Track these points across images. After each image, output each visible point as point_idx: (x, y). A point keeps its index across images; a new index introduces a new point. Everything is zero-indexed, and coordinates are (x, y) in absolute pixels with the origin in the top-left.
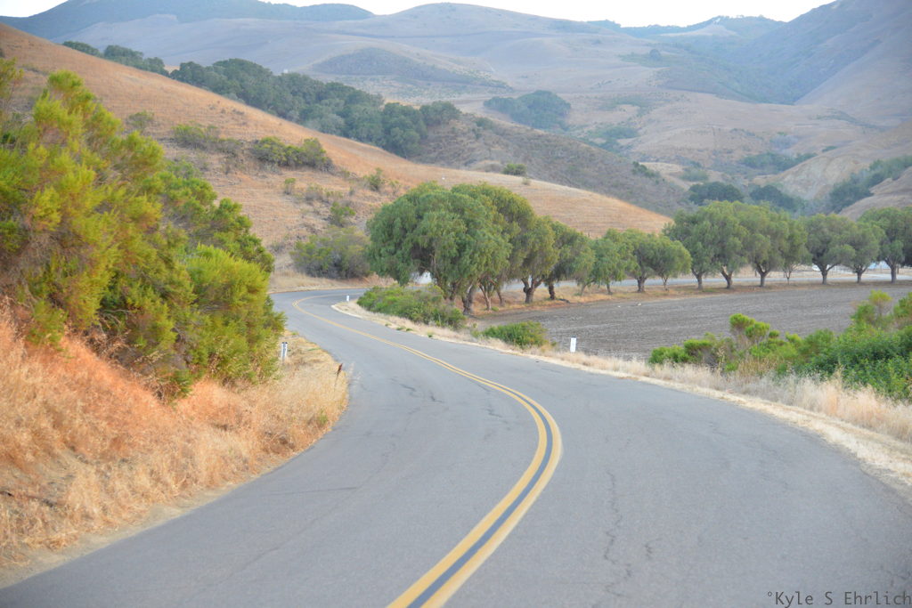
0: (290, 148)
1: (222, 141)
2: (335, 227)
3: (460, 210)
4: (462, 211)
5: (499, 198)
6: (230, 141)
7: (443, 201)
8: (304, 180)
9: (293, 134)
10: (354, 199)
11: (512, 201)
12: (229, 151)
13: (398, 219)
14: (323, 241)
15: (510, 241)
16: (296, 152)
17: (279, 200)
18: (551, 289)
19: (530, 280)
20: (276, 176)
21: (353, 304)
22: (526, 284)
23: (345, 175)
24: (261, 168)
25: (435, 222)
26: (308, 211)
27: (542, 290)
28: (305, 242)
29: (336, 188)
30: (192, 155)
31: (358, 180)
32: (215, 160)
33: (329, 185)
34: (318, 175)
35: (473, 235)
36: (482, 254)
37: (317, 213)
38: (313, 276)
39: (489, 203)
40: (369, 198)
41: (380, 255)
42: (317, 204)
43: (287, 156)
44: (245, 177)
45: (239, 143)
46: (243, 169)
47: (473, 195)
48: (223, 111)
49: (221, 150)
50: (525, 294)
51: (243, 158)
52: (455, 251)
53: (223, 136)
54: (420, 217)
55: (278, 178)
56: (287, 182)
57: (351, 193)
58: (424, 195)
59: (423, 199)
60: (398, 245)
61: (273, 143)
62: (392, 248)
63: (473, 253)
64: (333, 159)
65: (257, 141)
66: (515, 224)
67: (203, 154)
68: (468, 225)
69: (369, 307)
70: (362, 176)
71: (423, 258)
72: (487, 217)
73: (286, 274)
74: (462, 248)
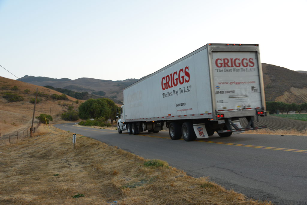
0: (59, 96)
1: (45, 95)
2: (70, 111)
3: (99, 103)
4: (100, 104)
5: (107, 101)
6: (47, 95)
7: (96, 101)
8: (62, 102)
9: (60, 94)
10: (73, 105)
11: (110, 101)
12: (47, 97)
13: (86, 106)
14: (68, 113)
15: (111, 110)
16: (60, 96)
17: (57, 106)
18: (116, 121)
19: (112, 119)
20: (57, 101)
21: (78, 125)
22: (111, 119)
23: (71, 101)
24: (53, 100)
25: (95, 106)
26: (64, 108)
27: (114, 121)
28: (64, 114)
29: (69, 103)
30: (38, 98)
31: (74, 102)
32: (43, 99)
33: (67, 103)
34: (65, 101)
35: (103, 108)
36: (106, 112)
37: (66, 108)
38: (66, 120)
39: (106, 102)
40: (76, 105)
41: (82, 114)
42: (66, 106)
43: (59, 97)
44: (50, 102)
45: (49, 95)
46: (50, 100)
47: (102, 100)
48: (45, 89)
49: (45, 97)
50: (111, 122)
51: (49, 98)
52: (99, 112)
53: (45, 94)
54: (91, 105)
55: (57, 102)
56: (59, 102)
57: (73, 104)
58: (91, 100)
59: (92, 101)
60: (86, 112)
61: (56, 95)
62: (85, 112)
63: (104, 112)
64: (69, 98)
65: (52, 95)
66: (111, 106)
67: (41, 97)
68: (102, 106)
69: (83, 125)
70: (74, 101)
71: (92, 114)
72: (106, 104)
73: (60, 120)
74: (101, 111)
